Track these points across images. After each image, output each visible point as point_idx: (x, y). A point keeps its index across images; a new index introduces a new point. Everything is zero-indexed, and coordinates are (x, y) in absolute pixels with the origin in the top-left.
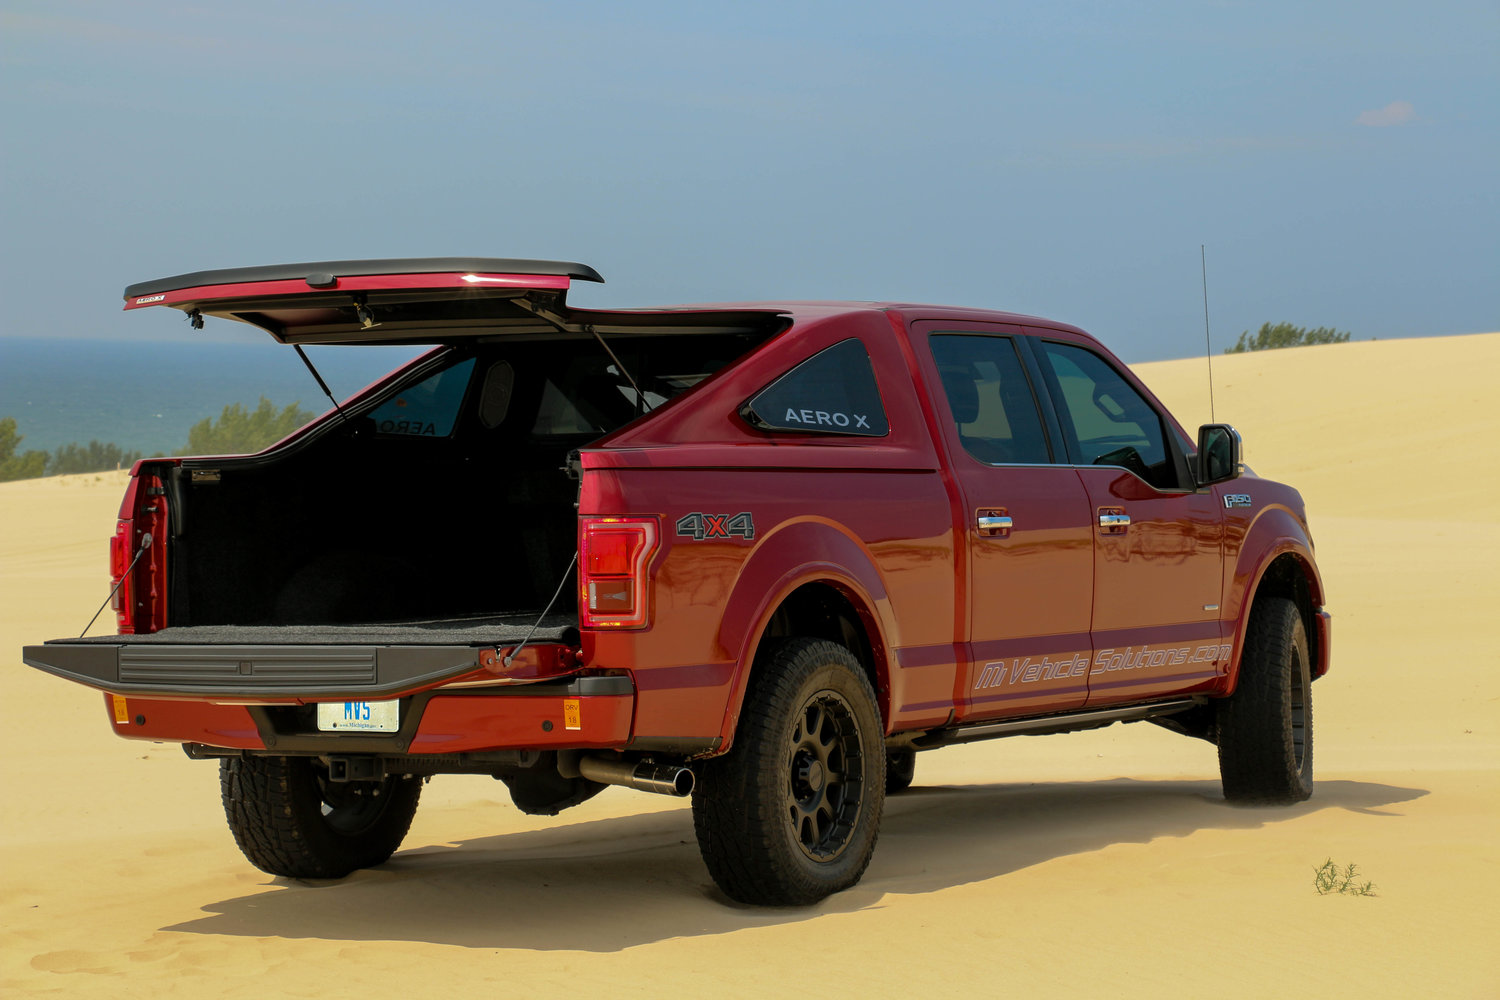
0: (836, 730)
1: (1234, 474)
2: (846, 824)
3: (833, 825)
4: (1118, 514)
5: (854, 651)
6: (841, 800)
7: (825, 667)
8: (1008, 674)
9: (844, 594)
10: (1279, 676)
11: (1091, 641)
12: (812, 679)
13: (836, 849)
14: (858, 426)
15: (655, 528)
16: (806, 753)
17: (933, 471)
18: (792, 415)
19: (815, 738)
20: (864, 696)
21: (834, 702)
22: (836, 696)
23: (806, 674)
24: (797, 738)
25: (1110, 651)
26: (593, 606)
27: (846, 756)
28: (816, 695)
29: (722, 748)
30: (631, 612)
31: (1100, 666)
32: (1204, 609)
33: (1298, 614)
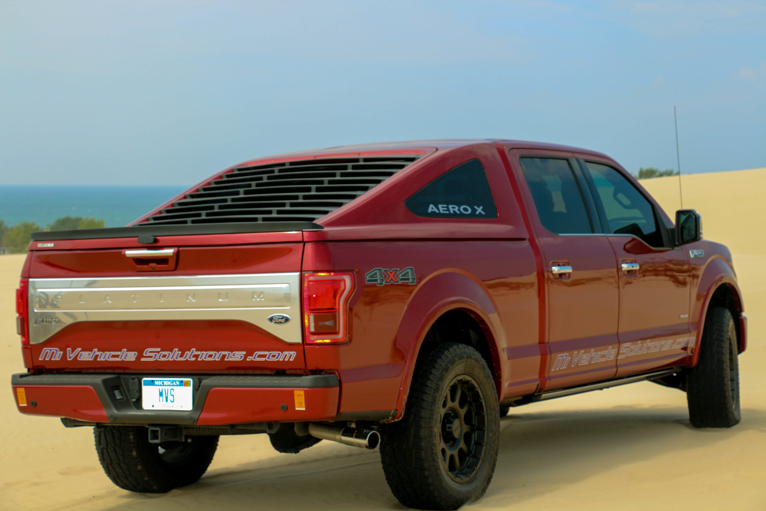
0: (469, 399)
1: (698, 238)
2: (476, 457)
3: (468, 458)
4: (631, 263)
5: (478, 348)
6: (473, 442)
7: (461, 361)
8: (571, 360)
9: (472, 316)
10: (722, 354)
11: (618, 339)
12: (453, 369)
13: (470, 474)
14: (477, 213)
15: (352, 279)
16: (450, 414)
17: (524, 239)
18: (432, 208)
19: (456, 404)
20: (486, 377)
21: (467, 382)
22: (468, 378)
23: (450, 365)
24: (444, 405)
25: (629, 344)
26: (312, 330)
27: (475, 415)
28: (456, 378)
29: (398, 415)
30: (337, 333)
31: (623, 353)
32: (679, 317)
33: (731, 317)
